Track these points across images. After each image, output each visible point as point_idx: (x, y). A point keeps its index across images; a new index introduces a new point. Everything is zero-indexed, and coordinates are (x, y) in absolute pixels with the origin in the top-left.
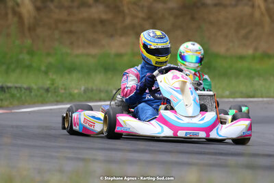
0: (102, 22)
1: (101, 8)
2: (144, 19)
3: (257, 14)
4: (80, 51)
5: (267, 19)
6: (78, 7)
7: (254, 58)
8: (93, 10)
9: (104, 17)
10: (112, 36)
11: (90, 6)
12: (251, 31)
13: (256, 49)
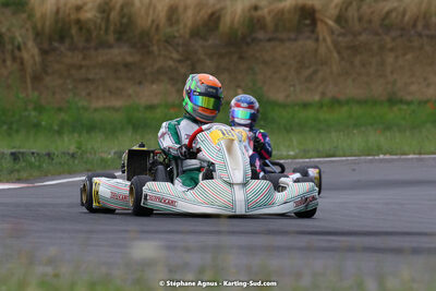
0: (126, 65)
1: (125, 49)
2: (180, 61)
3: (322, 50)
4: (100, 104)
5: (335, 55)
6: (96, 49)
7: (321, 105)
8: (115, 51)
9: (129, 59)
10: (140, 83)
11: (110, 47)
12: (315, 72)
13: (323, 94)
